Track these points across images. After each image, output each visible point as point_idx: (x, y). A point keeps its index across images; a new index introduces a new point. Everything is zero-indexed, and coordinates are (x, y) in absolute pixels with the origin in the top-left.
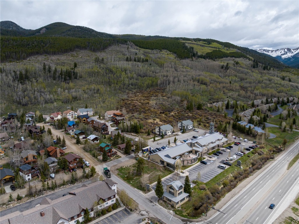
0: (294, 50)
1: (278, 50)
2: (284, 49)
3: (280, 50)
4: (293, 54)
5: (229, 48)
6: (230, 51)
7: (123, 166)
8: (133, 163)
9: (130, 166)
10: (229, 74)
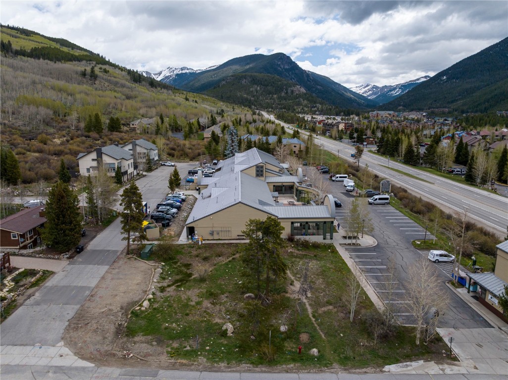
0: (155, 75)
6: (77, 53)
7: (134, 303)
8: (157, 275)
9: (162, 290)
10: (102, 87)
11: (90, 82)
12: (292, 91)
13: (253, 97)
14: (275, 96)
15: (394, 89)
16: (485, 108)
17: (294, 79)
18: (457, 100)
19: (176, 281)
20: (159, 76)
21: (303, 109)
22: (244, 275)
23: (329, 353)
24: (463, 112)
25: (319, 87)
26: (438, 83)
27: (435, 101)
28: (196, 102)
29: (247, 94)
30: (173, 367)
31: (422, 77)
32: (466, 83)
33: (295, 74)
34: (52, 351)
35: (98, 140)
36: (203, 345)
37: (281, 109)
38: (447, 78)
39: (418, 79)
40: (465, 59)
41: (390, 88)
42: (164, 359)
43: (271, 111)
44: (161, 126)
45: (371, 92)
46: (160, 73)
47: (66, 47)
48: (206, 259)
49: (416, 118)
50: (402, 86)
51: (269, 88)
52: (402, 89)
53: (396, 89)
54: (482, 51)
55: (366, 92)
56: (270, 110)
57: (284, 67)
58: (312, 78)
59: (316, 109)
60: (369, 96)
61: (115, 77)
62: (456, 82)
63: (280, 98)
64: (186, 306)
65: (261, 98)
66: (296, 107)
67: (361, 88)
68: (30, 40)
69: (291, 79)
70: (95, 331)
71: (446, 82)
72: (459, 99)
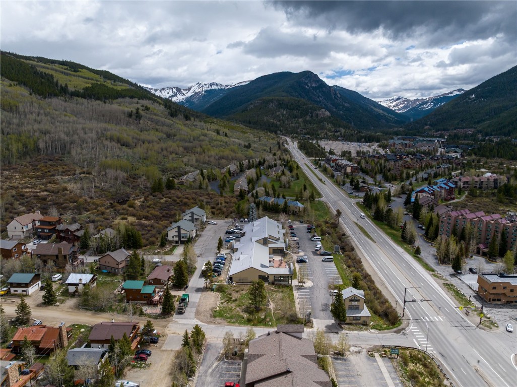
0: (185, 90)
1: (163, 89)
2: (172, 89)
3: (166, 89)
4: (185, 97)
5: (115, 82)
6: (120, 87)
7: (214, 308)
8: (219, 298)
9: (222, 303)
10: (145, 126)
11: (135, 122)
12: (317, 115)
13: (279, 121)
14: (300, 120)
15: (426, 103)
16: (509, 131)
17: (321, 97)
18: (483, 121)
19: (227, 300)
20: (189, 91)
21: (326, 134)
22: (251, 299)
23: (275, 324)
24: (487, 135)
25: (346, 105)
26: (467, 102)
27: (462, 121)
28: (226, 135)
29: (274, 118)
30: (229, 325)
31: (456, 91)
32: (495, 102)
33: (323, 91)
34: (193, 321)
35: (162, 199)
36: (237, 320)
37: (305, 134)
38: (475, 97)
39: (451, 93)
40: (495, 77)
41: (422, 101)
42: (226, 323)
43: (296, 137)
44: (202, 182)
45: (402, 105)
46: (189, 89)
47: (109, 79)
48: (237, 292)
49: (427, 150)
50: (434, 99)
51: (295, 112)
52: (434, 102)
53: (428, 103)
54: (513, 68)
55: (397, 105)
56: (295, 135)
57: (311, 85)
58: (339, 95)
59: (339, 134)
60: (399, 110)
61: (155, 114)
62: (484, 101)
63: (305, 122)
64: (231, 309)
65: (286, 122)
66: (319, 132)
67: (391, 101)
68: (79, 76)
69: (318, 97)
70: (204, 316)
71: (474, 100)
72: (487, 119)
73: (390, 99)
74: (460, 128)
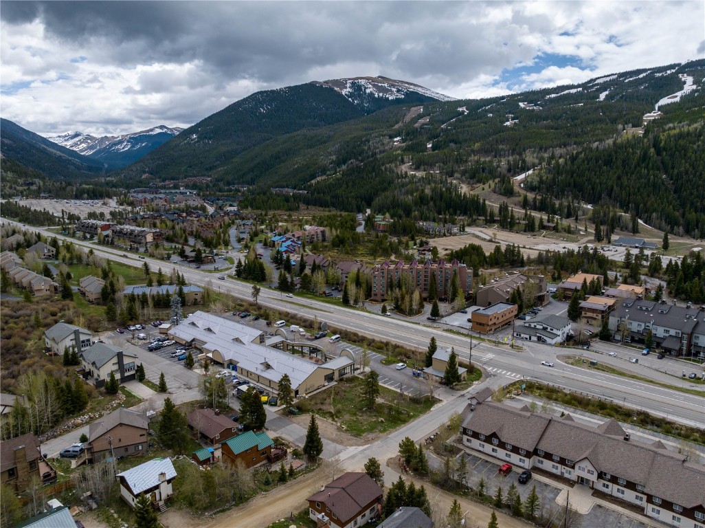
15: (120, 142)
16: (252, 179)
18: (216, 167)
24: (229, 184)
27: (190, 167)
31: (157, 127)
32: (222, 145)
38: (198, 138)
39: (152, 130)
41: (113, 139)
45: (84, 145)
50: (130, 138)
52: (132, 142)
53: (123, 142)
55: (76, 144)
60: (82, 151)
62: (209, 143)
67: (67, 138)
71: (197, 142)
72: (219, 165)
73: (63, 134)
74: (191, 176)
